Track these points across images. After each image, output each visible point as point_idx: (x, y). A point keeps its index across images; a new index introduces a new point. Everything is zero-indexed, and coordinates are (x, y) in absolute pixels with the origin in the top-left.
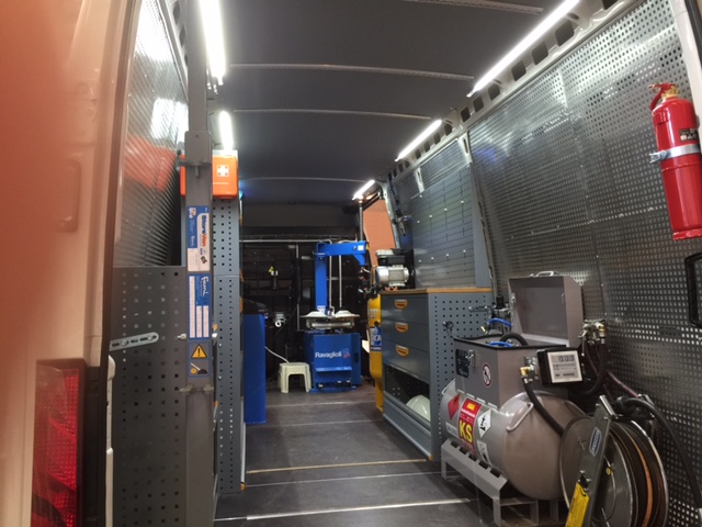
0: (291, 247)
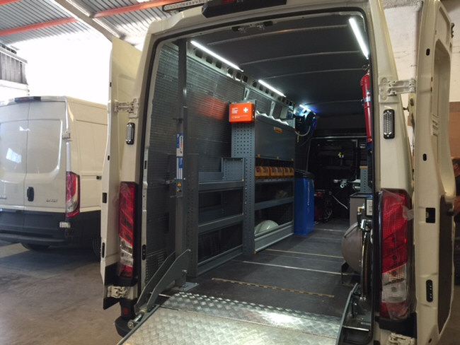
0: (354, 140)
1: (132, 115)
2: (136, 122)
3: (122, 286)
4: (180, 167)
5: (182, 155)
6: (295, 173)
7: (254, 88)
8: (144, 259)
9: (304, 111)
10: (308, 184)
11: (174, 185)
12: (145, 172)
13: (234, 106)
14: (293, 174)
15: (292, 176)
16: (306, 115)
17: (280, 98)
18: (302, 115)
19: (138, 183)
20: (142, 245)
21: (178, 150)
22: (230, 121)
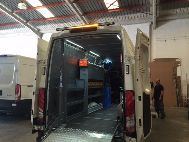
1: (45, 65)
2: (46, 67)
3: (39, 125)
4: (61, 82)
5: (62, 78)
6: (104, 84)
7: (88, 54)
8: (47, 115)
9: (107, 61)
10: (109, 89)
11: (59, 89)
12: (49, 84)
13: (81, 61)
14: (103, 85)
15: (103, 86)
16: (108, 63)
17: (98, 57)
18: (107, 63)
19: (46, 88)
20: (47, 110)
21: (60, 76)
22: (80, 65)
